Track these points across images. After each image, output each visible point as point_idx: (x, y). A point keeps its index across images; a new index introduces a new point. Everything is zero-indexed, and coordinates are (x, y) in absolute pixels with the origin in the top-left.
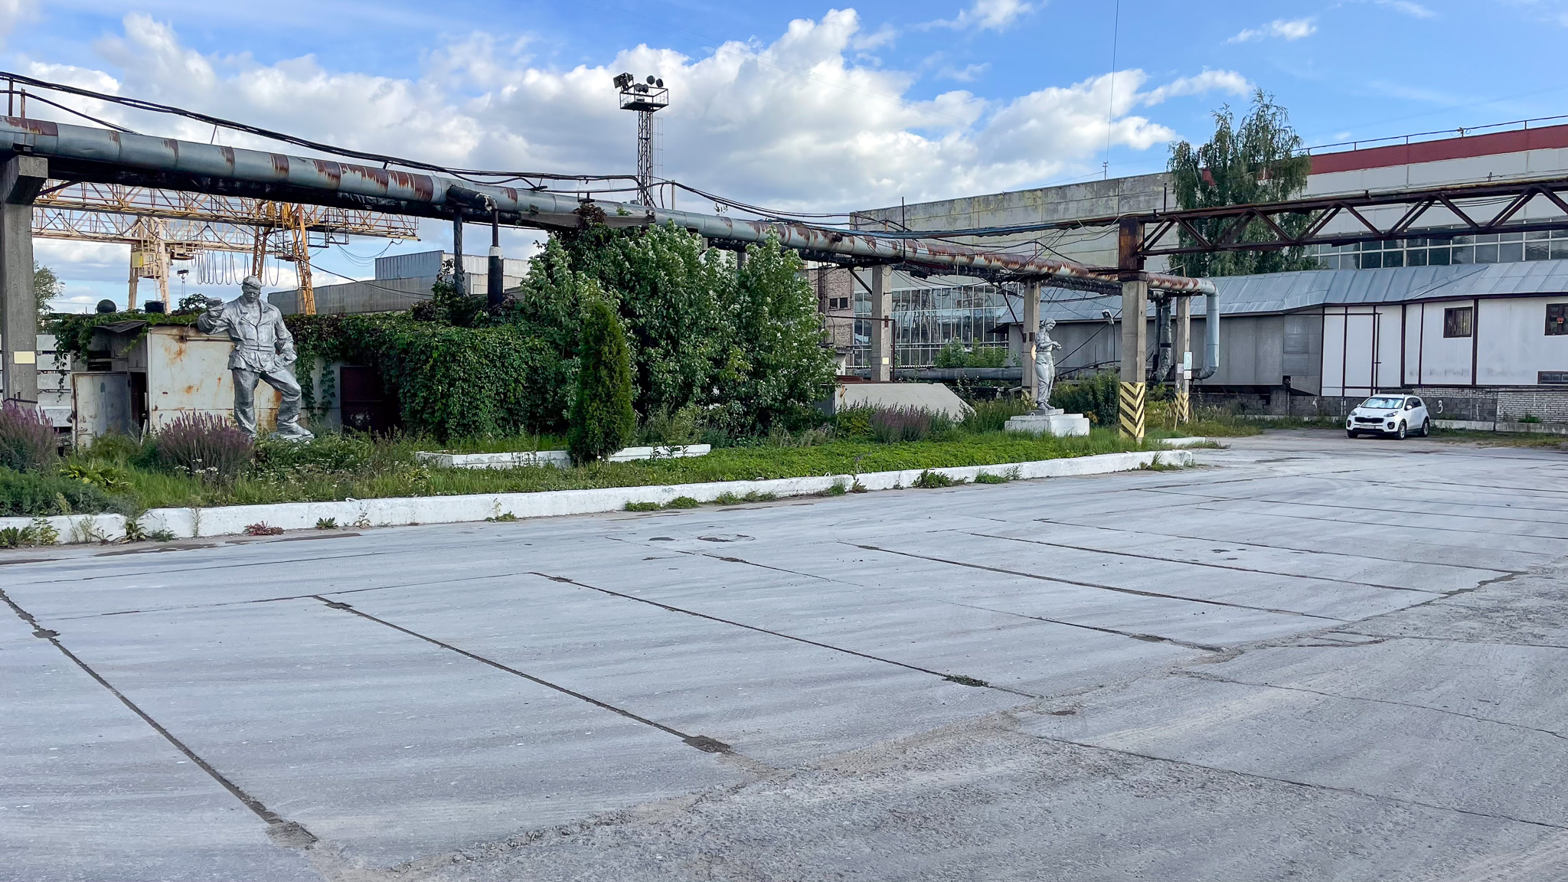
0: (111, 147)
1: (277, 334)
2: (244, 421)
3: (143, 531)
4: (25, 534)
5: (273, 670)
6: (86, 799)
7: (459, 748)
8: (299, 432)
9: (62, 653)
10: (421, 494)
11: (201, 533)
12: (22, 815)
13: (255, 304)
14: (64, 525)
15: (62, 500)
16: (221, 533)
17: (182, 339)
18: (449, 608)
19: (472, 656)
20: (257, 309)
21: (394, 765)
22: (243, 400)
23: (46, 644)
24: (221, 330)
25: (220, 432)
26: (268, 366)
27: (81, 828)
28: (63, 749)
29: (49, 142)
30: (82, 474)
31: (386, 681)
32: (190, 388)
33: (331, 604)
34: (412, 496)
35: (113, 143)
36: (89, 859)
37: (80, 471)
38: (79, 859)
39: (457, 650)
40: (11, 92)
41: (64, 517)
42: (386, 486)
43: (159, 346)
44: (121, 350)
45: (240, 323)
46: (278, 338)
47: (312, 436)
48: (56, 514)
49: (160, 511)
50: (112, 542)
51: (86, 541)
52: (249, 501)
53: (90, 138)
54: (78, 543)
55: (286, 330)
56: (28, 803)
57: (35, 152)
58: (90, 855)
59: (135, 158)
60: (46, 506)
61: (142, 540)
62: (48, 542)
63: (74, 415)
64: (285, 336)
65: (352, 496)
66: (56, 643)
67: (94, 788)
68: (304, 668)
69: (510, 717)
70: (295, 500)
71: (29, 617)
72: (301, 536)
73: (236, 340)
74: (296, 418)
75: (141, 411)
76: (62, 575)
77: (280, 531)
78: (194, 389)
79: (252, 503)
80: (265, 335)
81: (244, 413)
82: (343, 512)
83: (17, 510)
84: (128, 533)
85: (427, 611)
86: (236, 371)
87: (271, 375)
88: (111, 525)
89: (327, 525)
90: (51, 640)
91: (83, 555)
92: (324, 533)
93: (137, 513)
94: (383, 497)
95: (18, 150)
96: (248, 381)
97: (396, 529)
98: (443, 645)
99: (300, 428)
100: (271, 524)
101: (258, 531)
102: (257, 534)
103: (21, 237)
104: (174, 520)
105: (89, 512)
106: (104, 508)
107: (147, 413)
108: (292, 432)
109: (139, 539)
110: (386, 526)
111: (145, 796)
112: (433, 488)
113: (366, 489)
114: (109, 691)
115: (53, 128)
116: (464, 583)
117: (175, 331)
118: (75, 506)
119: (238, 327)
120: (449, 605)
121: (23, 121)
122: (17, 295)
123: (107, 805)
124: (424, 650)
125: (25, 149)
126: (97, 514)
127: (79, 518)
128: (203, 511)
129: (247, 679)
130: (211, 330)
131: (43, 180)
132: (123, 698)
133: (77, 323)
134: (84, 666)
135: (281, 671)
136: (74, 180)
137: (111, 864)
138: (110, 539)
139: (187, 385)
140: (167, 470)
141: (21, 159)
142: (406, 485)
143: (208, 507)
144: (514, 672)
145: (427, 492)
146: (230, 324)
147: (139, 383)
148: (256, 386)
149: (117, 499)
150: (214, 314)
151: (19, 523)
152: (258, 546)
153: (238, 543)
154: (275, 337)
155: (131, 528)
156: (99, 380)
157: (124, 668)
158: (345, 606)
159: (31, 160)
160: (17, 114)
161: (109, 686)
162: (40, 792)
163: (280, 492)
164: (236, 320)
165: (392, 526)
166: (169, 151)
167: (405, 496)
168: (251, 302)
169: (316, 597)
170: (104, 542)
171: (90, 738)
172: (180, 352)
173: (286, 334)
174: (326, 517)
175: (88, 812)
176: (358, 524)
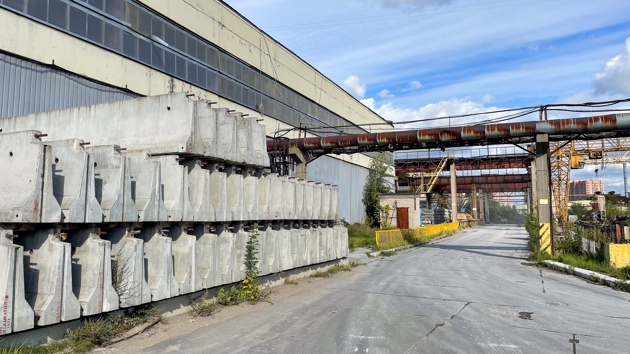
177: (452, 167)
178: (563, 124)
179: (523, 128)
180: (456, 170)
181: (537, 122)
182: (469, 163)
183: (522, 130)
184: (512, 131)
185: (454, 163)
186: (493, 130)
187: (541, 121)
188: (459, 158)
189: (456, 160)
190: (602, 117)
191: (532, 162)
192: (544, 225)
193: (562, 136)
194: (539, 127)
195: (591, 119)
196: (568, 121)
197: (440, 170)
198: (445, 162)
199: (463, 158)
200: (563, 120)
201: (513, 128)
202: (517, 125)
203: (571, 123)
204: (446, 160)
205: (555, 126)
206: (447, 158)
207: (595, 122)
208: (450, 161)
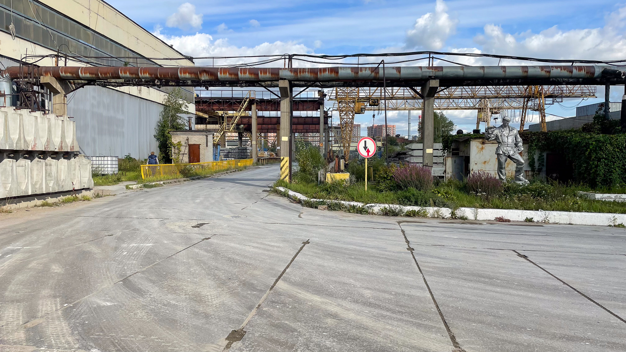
0: (460, 72)
1: (516, 139)
2: (501, 175)
3: (457, 215)
4: (418, 212)
5: (483, 279)
6: (394, 315)
7: (554, 337)
8: (523, 181)
9: (412, 257)
10: (574, 211)
11: (478, 218)
12: (372, 316)
13: (507, 128)
14: (431, 210)
15: (431, 202)
16: (486, 219)
17: (483, 143)
18: (574, 266)
19: (578, 291)
20: (508, 129)
21: (519, 336)
22: (500, 167)
23: (409, 253)
24: (493, 138)
25: (489, 180)
26: (511, 153)
27: (388, 327)
28: (396, 294)
29: (440, 73)
30: (439, 193)
31: (530, 295)
32: (485, 162)
33: (519, 255)
34: (570, 211)
35: (461, 71)
36: (385, 340)
37: (438, 191)
38: (382, 340)
39: (571, 287)
40: (430, 58)
41: (431, 208)
42: (558, 206)
43: (475, 145)
44: (462, 148)
45: (501, 136)
46: (516, 141)
47: (529, 182)
48: (428, 207)
49: (463, 209)
50: (446, 219)
51: (438, 217)
52: (497, 207)
53: (453, 70)
54: (435, 217)
55: (520, 138)
56: (376, 311)
57: (435, 78)
58: (386, 339)
59: (469, 75)
60: (425, 203)
61: (457, 219)
62: (425, 216)
63: (445, 171)
64: (519, 140)
65: (542, 209)
66: (412, 253)
67: (399, 312)
68: (496, 281)
69: (587, 327)
70: (517, 208)
71: (408, 242)
72: (518, 224)
73: (499, 143)
74: (522, 174)
75: (467, 170)
76: (425, 229)
77: (509, 221)
78: (486, 163)
79: (499, 208)
80: (510, 140)
81: (501, 172)
82: (537, 216)
83: (416, 204)
84: (452, 216)
85: (563, 265)
86: (498, 155)
87: (512, 156)
88: (446, 212)
89: (529, 220)
90: (411, 252)
91: (435, 222)
92: (527, 223)
93: (456, 208)
94: (556, 210)
95: (430, 78)
96: (503, 159)
97: (561, 225)
98: (564, 283)
99: (523, 179)
100: (506, 218)
101: (500, 220)
102: (499, 221)
103: (430, 108)
104: (468, 212)
105: (439, 207)
106: (444, 205)
107: (469, 171)
108: (520, 180)
109: (455, 218)
110: (557, 223)
111: (414, 320)
112: (581, 208)
113: (548, 207)
114: (421, 275)
115: (441, 68)
116: (587, 255)
117: (481, 140)
118: (435, 204)
119: (500, 137)
120: (574, 264)
121: (432, 67)
122: (428, 129)
123: (400, 320)
124: (554, 283)
125: (432, 77)
126: (441, 208)
127: (436, 208)
128: (479, 210)
129: (472, 281)
130: (489, 139)
131: (438, 87)
132: (424, 279)
133: (448, 138)
134: (417, 263)
135: (487, 280)
136: (448, 86)
137: (390, 345)
138: (445, 217)
139: (484, 161)
140: (468, 193)
141: (431, 81)
142: (568, 206)
143: (482, 208)
144: (598, 304)
145: (579, 210)
146: (497, 136)
147: (467, 160)
148: (506, 161)
149: (449, 203)
150: (490, 132)
151: (416, 208)
152: (499, 226)
153: (491, 224)
154: (515, 141)
155: (453, 214)
156: (454, 159)
157: (429, 267)
158: (525, 257)
159: (434, 81)
160: (431, 65)
161: (422, 273)
162: (381, 309)
163: (510, 205)
164: (499, 135)
165: (560, 224)
166: (481, 71)
167: (567, 211)
168: (505, 127)
169: (514, 251)
170: (443, 218)
171: (407, 292)
172: (482, 148)
173: (520, 139)
174: (529, 217)
175: (393, 321)
176: (543, 221)
177: (254, 107)
178: (300, 72)
179: (269, 73)
180: (257, 110)
181: (281, 69)
182: (269, 104)
183: (268, 75)
184: (261, 76)
185: (255, 103)
186: (245, 73)
187: (285, 69)
188: (260, 99)
189: (257, 101)
190: (328, 68)
191: (321, 106)
192: (285, 159)
193: (303, 83)
194: (282, 74)
195: (320, 69)
196: (304, 70)
197: (242, 109)
198: (246, 102)
199: (263, 99)
200: (300, 69)
201: (261, 73)
202: (265, 70)
203: (306, 72)
204: (248, 100)
205: (294, 73)
206: (248, 98)
207: (323, 73)
208: (252, 102)
